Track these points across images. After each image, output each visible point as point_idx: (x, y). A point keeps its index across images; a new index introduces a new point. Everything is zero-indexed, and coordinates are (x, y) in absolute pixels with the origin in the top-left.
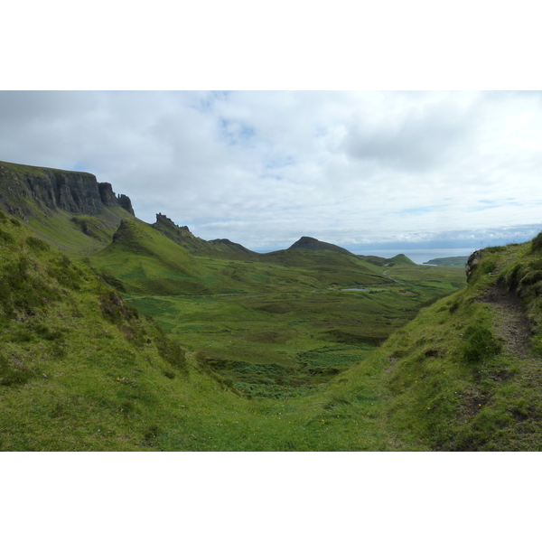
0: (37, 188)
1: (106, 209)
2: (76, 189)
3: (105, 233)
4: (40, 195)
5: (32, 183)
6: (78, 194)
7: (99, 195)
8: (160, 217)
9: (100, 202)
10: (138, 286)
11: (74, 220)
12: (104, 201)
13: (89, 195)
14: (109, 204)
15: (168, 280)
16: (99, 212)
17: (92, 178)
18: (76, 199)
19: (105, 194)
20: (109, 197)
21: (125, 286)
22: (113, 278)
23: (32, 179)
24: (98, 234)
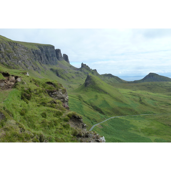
0: (36, 55)
1: (59, 61)
2: (47, 53)
3: (66, 76)
4: (38, 58)
5: (34, 53)
6: (48, 55)
7: (56, 55)
8: (83, 65)
9: (56, 59)
10: (108, 111)
11: (51, 69)
12: (58, 58)
13: (52, 55)
14: (60, 59)
15: (119, 107)
16: (56, 63)
17: (53, 47)
18: (47, 58)
19: (58, 55)
20: (60, 56)
21: (103, 111)
22: (96, 107)
23: (34, 51)
24: (64, 77)
